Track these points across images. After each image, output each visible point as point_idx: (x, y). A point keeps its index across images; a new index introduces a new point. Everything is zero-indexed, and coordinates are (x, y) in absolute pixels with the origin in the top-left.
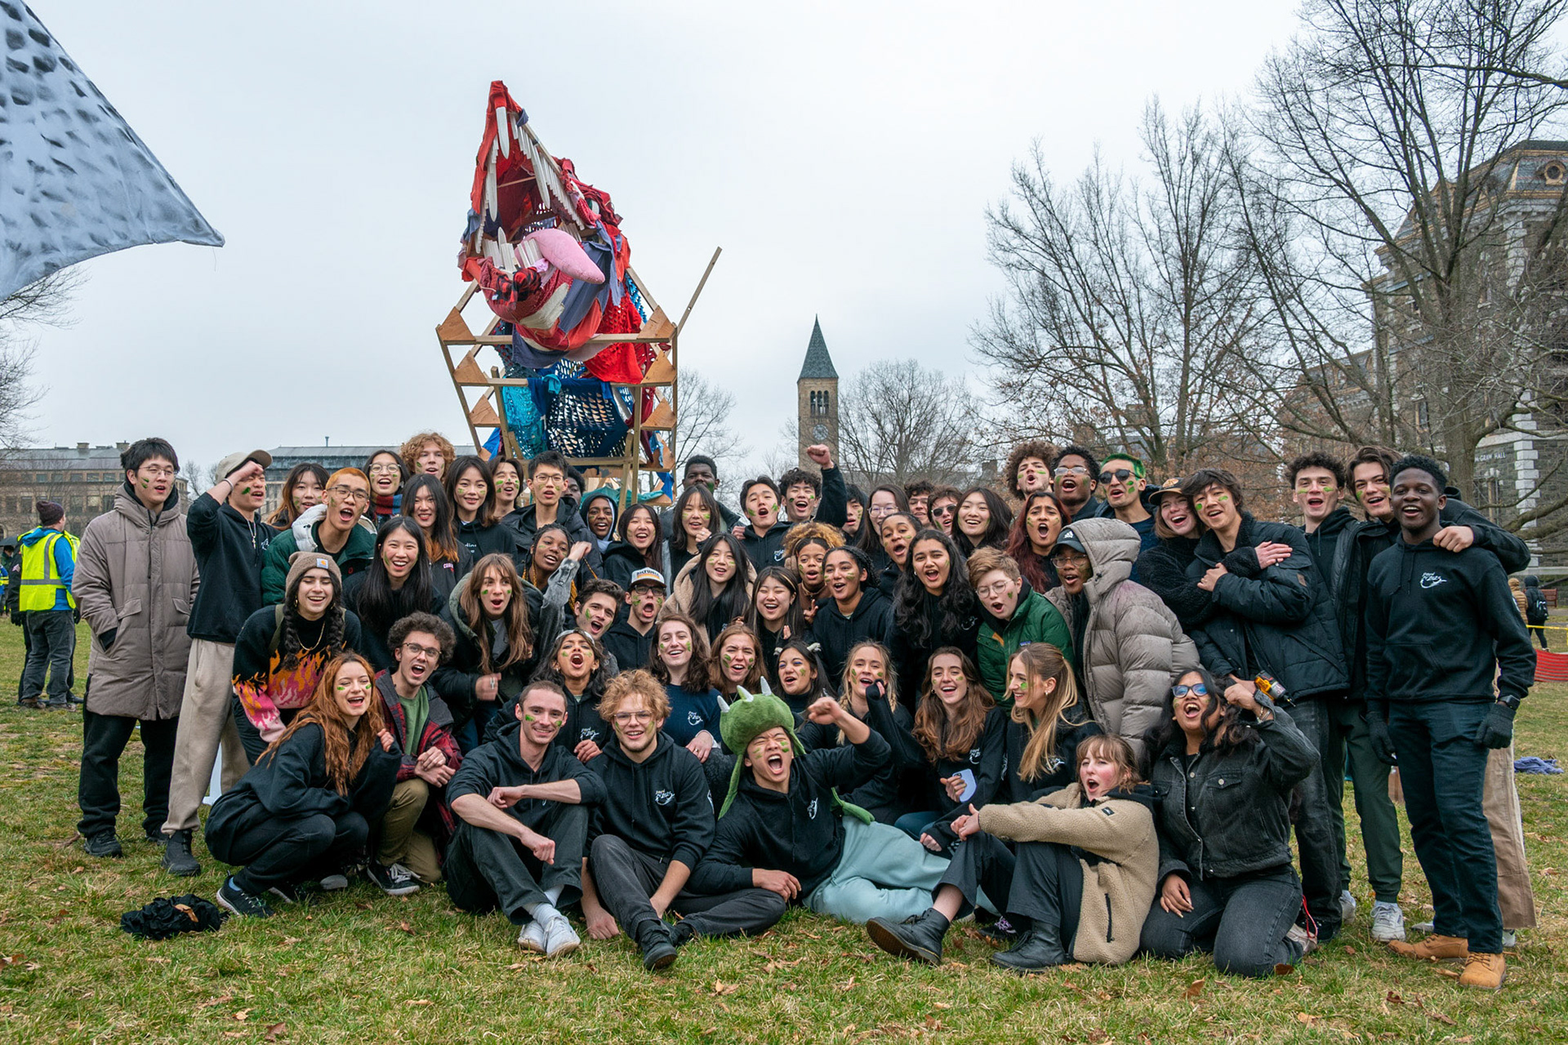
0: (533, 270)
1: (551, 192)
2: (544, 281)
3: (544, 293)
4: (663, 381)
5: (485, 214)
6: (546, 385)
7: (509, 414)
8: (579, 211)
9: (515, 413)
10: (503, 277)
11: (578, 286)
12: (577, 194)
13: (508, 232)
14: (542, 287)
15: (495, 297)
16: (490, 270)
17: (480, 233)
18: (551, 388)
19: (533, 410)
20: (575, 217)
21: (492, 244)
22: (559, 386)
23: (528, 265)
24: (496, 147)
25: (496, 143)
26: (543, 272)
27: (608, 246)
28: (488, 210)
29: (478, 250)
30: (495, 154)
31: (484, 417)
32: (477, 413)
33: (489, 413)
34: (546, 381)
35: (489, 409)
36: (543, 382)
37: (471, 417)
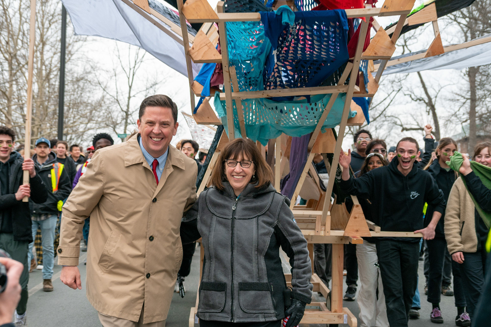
6: (279, 17)
7: (229, 49)
18: (285, 19)
22: (293, 17)
31: (204, 53)
32: (197, 49)
33: (210, 48)
34: (279, 14)
35: (209, 45)
36: (276, 15)
37: (191, 54)
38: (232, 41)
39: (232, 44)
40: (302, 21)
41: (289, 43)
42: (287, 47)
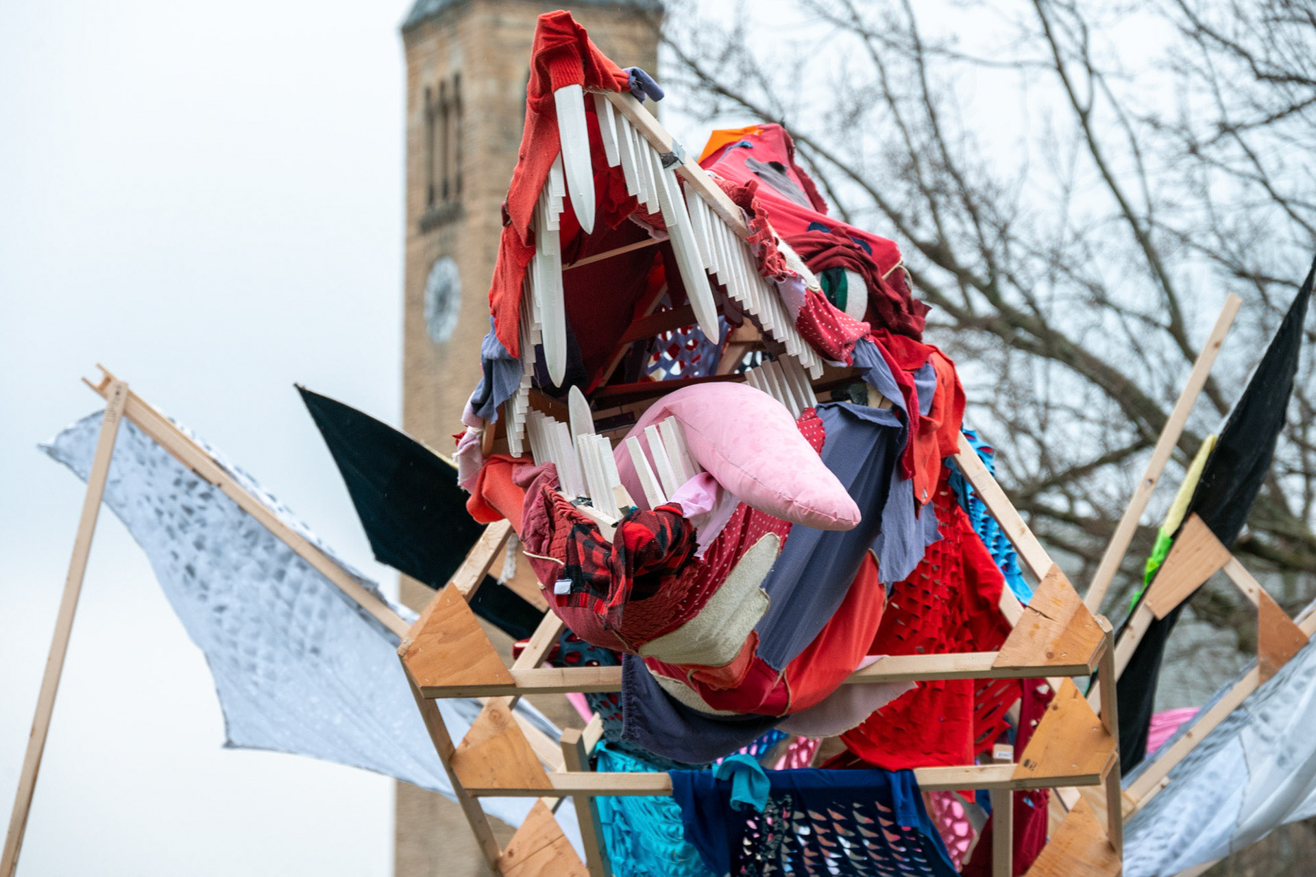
0: (673, 511)
1: (719, 290)
2: (705, 539)
3: (705, 571)
4: (1076, 770)
5: (530, 358)
6: (724, 788)
7: (617, 858)
8: (804, 327)
9: (635, 853)
10: (590, 527)
11: (805, 545)
12: (797, 278)
13: (596, 401)
14: (700, 555)
15: (563, 587)
16: (549, 505)
17: (520, 407)
18: (741, 793)
19: (686, 854)
20: (797, 347)
21: (552, 428)
22: (764, 787)
23: (657, 500)
24: (556, 191)
25: (555, 176)
26: (704, 517)
27: (896, 410)
28: (539, 350)
29: (516, 450)
30: (553, 209)
31: (543, 869)
32: (524, 855)
33: (560, 854)
34: (725, 777)
35: (558, 843)
36: (718, 780)
37: (504, 870)
38: (628, 833)
39: (628, 841)
40: (792, 797)
41: (772, 852)
42: (771, 862)
